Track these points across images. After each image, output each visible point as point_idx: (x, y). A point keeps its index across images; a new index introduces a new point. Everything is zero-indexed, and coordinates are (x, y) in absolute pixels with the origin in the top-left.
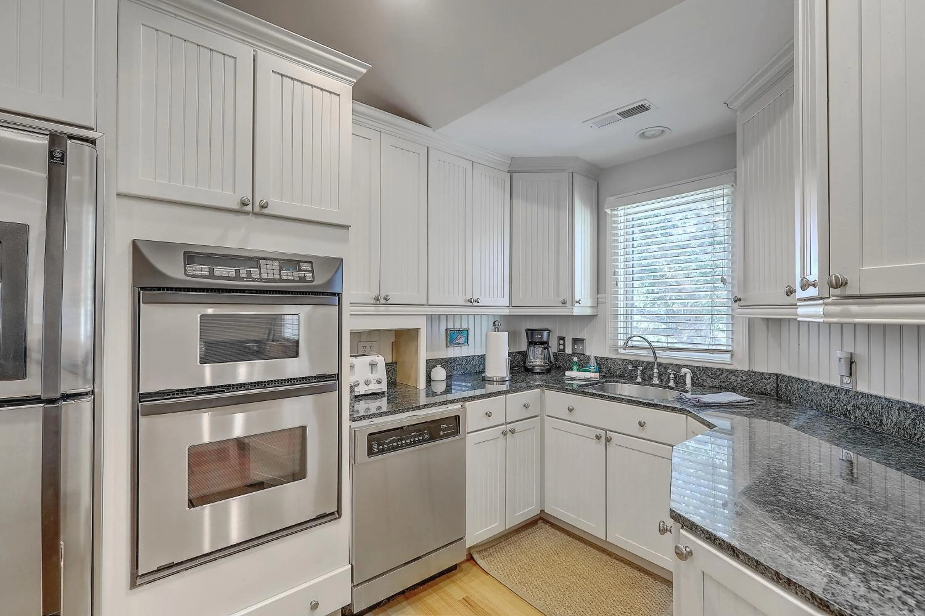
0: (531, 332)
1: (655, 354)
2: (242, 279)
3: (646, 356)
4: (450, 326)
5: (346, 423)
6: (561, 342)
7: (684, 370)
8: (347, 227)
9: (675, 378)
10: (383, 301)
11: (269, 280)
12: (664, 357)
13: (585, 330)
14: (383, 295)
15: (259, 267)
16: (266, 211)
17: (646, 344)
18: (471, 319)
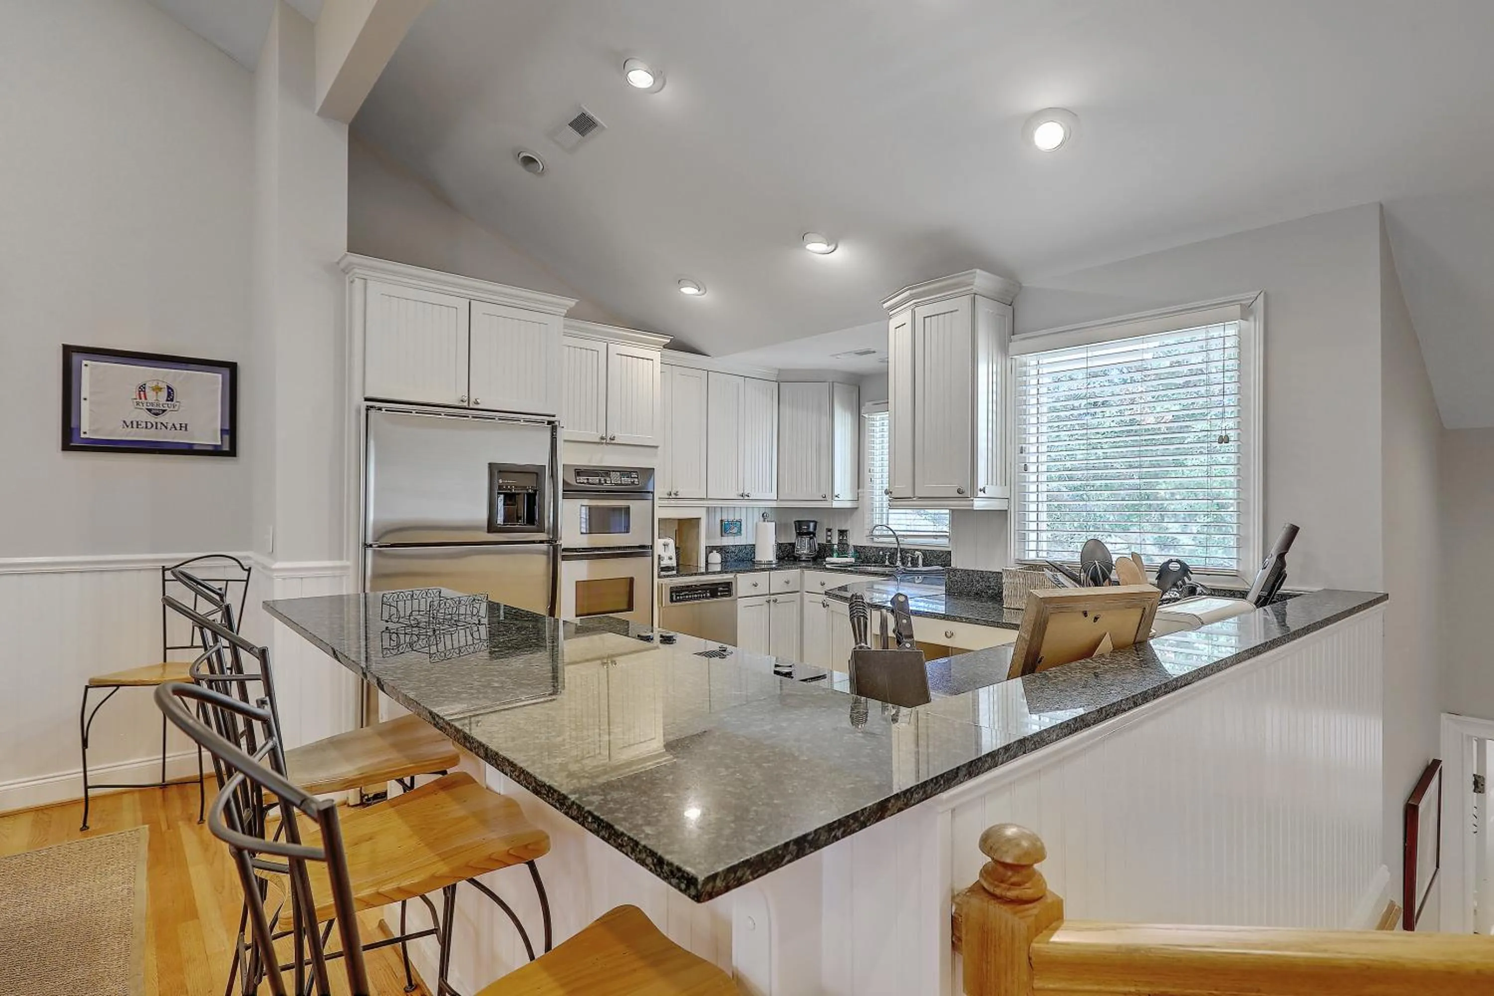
0: (799, 524)
1: (897, 540)
2: (602, 484)
3: (890, 543)
4: (725, 518)
5: (656, 579)
6: (829, 533)
7: (917, 552)
8: (656, 447)
9: (912, 560)
10: (673, 496)
11: (616, 484)
12: (906, 543)
13: (849, 521)
14: (674, 492)
15: (609, 476)
16: (613, 442)
17: (891, 533)
18: (744, 510)
